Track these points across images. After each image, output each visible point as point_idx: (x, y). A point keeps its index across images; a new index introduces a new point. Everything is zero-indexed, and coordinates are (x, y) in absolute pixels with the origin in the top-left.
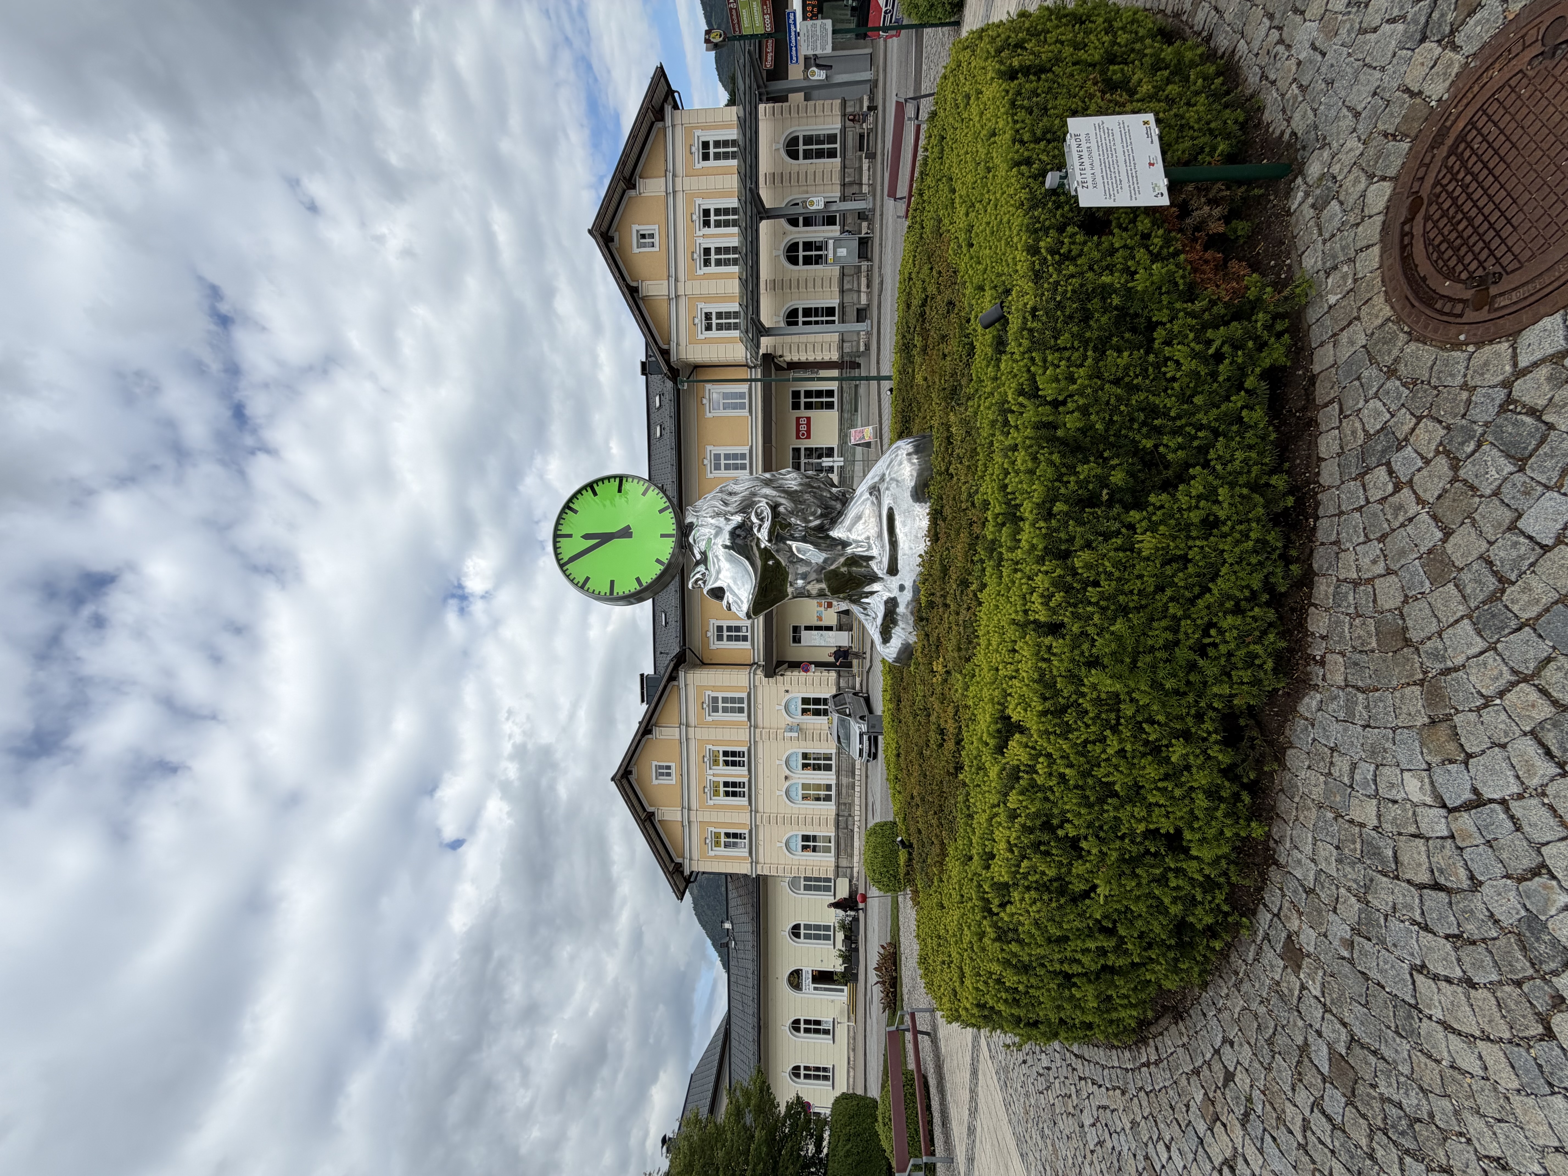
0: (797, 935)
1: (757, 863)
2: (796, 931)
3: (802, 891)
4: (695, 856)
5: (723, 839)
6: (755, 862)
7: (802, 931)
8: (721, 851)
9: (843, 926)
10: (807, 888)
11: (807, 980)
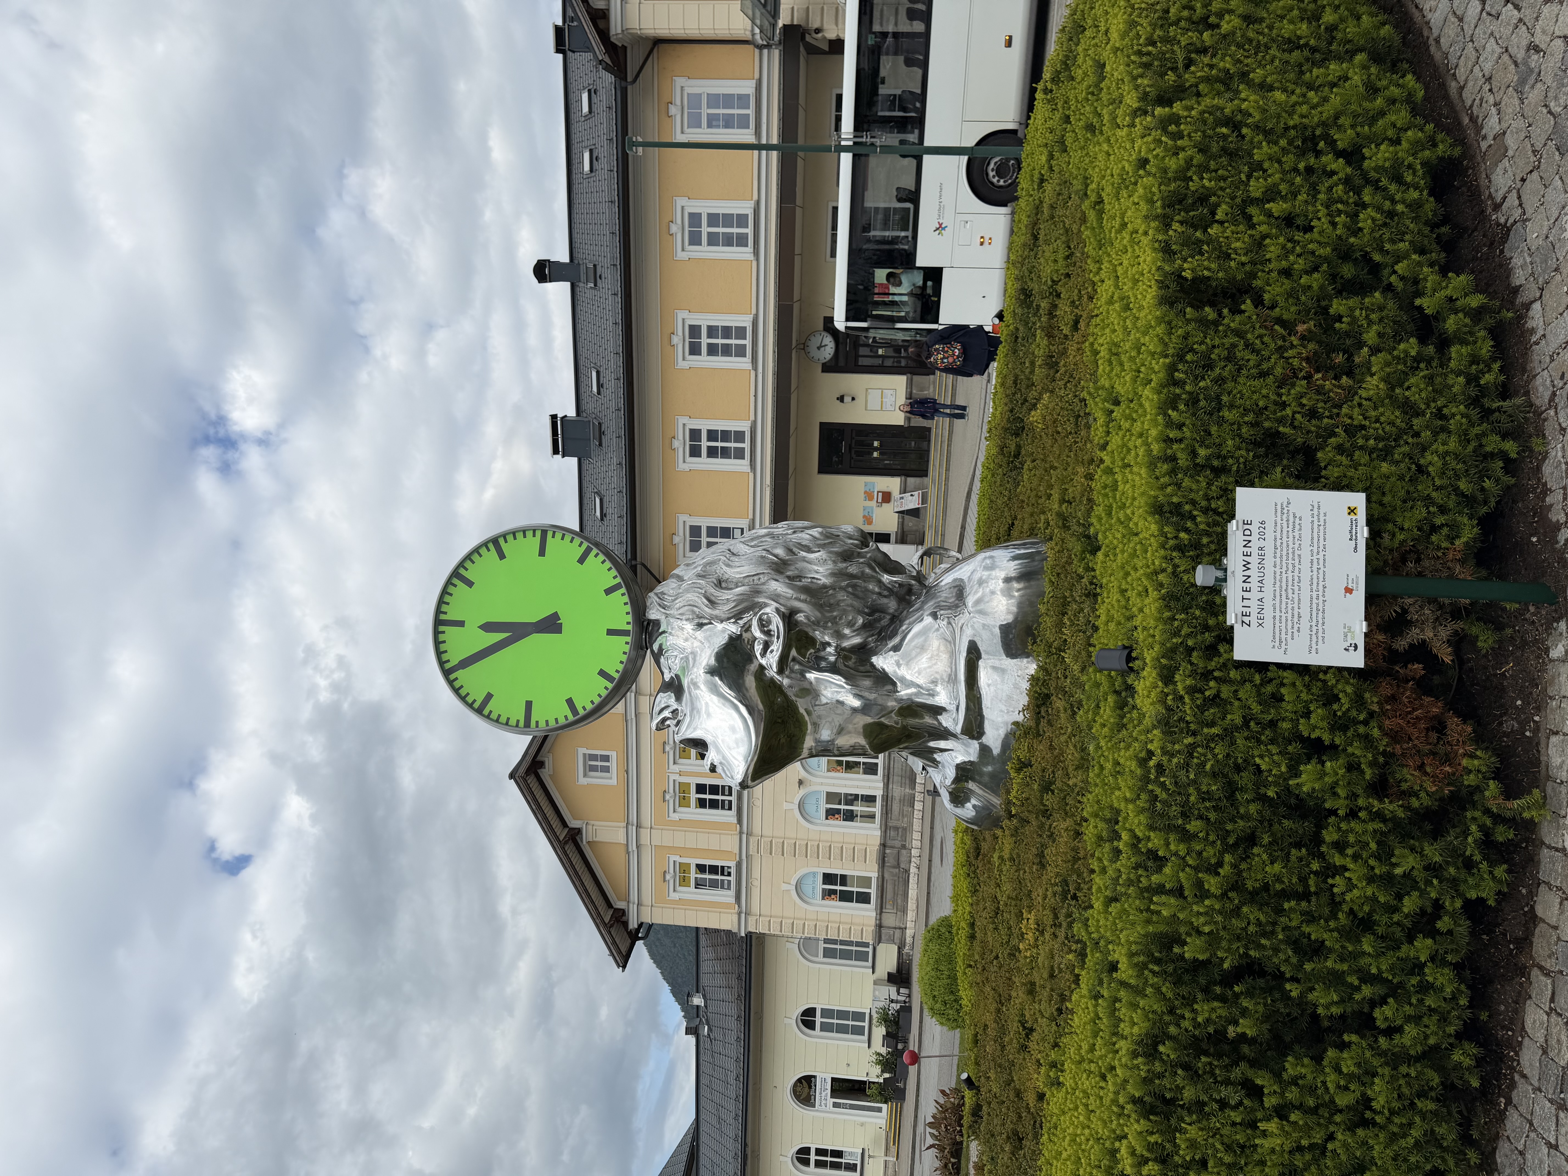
0: (810, 1025)
1: (747, 914)
2: (808, 1019)
3: (820, 958)
4: (647, 899)
5: (693, 874)
6: (744, 913)
7: (818, 1020)
8: (690, 893)
9: (885, 1018)
10: (828, 953)
11: (823, 1091)
